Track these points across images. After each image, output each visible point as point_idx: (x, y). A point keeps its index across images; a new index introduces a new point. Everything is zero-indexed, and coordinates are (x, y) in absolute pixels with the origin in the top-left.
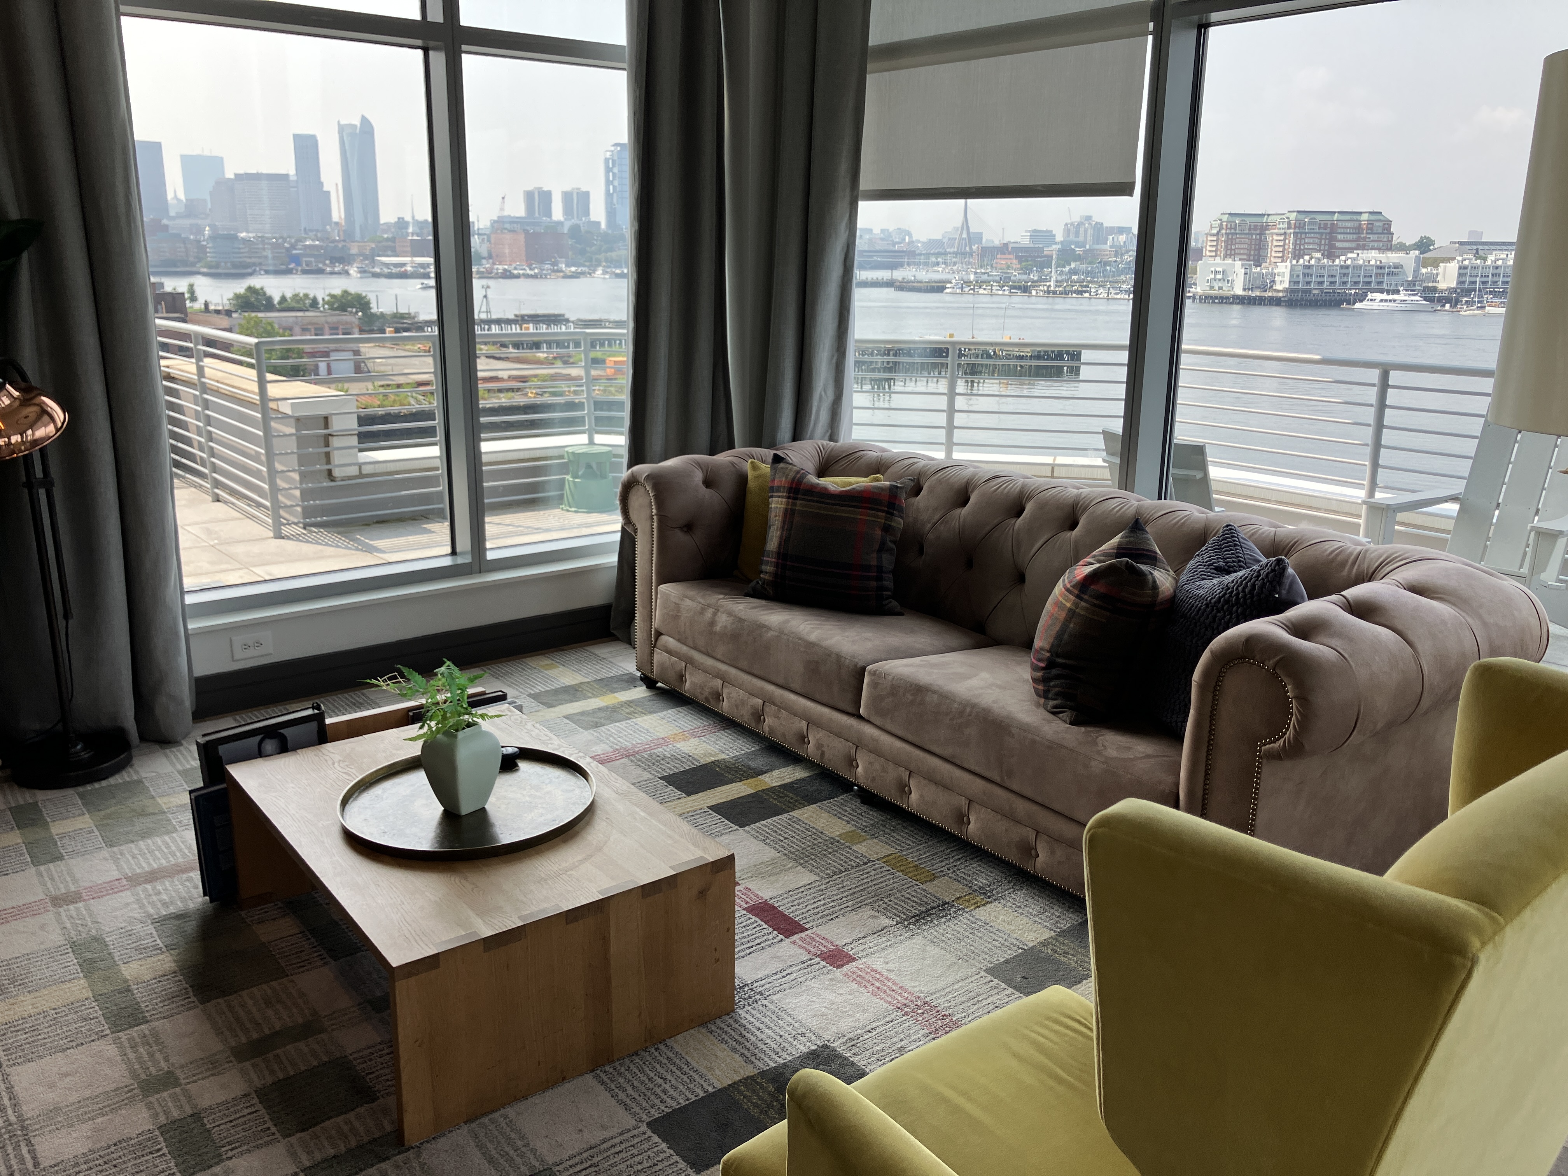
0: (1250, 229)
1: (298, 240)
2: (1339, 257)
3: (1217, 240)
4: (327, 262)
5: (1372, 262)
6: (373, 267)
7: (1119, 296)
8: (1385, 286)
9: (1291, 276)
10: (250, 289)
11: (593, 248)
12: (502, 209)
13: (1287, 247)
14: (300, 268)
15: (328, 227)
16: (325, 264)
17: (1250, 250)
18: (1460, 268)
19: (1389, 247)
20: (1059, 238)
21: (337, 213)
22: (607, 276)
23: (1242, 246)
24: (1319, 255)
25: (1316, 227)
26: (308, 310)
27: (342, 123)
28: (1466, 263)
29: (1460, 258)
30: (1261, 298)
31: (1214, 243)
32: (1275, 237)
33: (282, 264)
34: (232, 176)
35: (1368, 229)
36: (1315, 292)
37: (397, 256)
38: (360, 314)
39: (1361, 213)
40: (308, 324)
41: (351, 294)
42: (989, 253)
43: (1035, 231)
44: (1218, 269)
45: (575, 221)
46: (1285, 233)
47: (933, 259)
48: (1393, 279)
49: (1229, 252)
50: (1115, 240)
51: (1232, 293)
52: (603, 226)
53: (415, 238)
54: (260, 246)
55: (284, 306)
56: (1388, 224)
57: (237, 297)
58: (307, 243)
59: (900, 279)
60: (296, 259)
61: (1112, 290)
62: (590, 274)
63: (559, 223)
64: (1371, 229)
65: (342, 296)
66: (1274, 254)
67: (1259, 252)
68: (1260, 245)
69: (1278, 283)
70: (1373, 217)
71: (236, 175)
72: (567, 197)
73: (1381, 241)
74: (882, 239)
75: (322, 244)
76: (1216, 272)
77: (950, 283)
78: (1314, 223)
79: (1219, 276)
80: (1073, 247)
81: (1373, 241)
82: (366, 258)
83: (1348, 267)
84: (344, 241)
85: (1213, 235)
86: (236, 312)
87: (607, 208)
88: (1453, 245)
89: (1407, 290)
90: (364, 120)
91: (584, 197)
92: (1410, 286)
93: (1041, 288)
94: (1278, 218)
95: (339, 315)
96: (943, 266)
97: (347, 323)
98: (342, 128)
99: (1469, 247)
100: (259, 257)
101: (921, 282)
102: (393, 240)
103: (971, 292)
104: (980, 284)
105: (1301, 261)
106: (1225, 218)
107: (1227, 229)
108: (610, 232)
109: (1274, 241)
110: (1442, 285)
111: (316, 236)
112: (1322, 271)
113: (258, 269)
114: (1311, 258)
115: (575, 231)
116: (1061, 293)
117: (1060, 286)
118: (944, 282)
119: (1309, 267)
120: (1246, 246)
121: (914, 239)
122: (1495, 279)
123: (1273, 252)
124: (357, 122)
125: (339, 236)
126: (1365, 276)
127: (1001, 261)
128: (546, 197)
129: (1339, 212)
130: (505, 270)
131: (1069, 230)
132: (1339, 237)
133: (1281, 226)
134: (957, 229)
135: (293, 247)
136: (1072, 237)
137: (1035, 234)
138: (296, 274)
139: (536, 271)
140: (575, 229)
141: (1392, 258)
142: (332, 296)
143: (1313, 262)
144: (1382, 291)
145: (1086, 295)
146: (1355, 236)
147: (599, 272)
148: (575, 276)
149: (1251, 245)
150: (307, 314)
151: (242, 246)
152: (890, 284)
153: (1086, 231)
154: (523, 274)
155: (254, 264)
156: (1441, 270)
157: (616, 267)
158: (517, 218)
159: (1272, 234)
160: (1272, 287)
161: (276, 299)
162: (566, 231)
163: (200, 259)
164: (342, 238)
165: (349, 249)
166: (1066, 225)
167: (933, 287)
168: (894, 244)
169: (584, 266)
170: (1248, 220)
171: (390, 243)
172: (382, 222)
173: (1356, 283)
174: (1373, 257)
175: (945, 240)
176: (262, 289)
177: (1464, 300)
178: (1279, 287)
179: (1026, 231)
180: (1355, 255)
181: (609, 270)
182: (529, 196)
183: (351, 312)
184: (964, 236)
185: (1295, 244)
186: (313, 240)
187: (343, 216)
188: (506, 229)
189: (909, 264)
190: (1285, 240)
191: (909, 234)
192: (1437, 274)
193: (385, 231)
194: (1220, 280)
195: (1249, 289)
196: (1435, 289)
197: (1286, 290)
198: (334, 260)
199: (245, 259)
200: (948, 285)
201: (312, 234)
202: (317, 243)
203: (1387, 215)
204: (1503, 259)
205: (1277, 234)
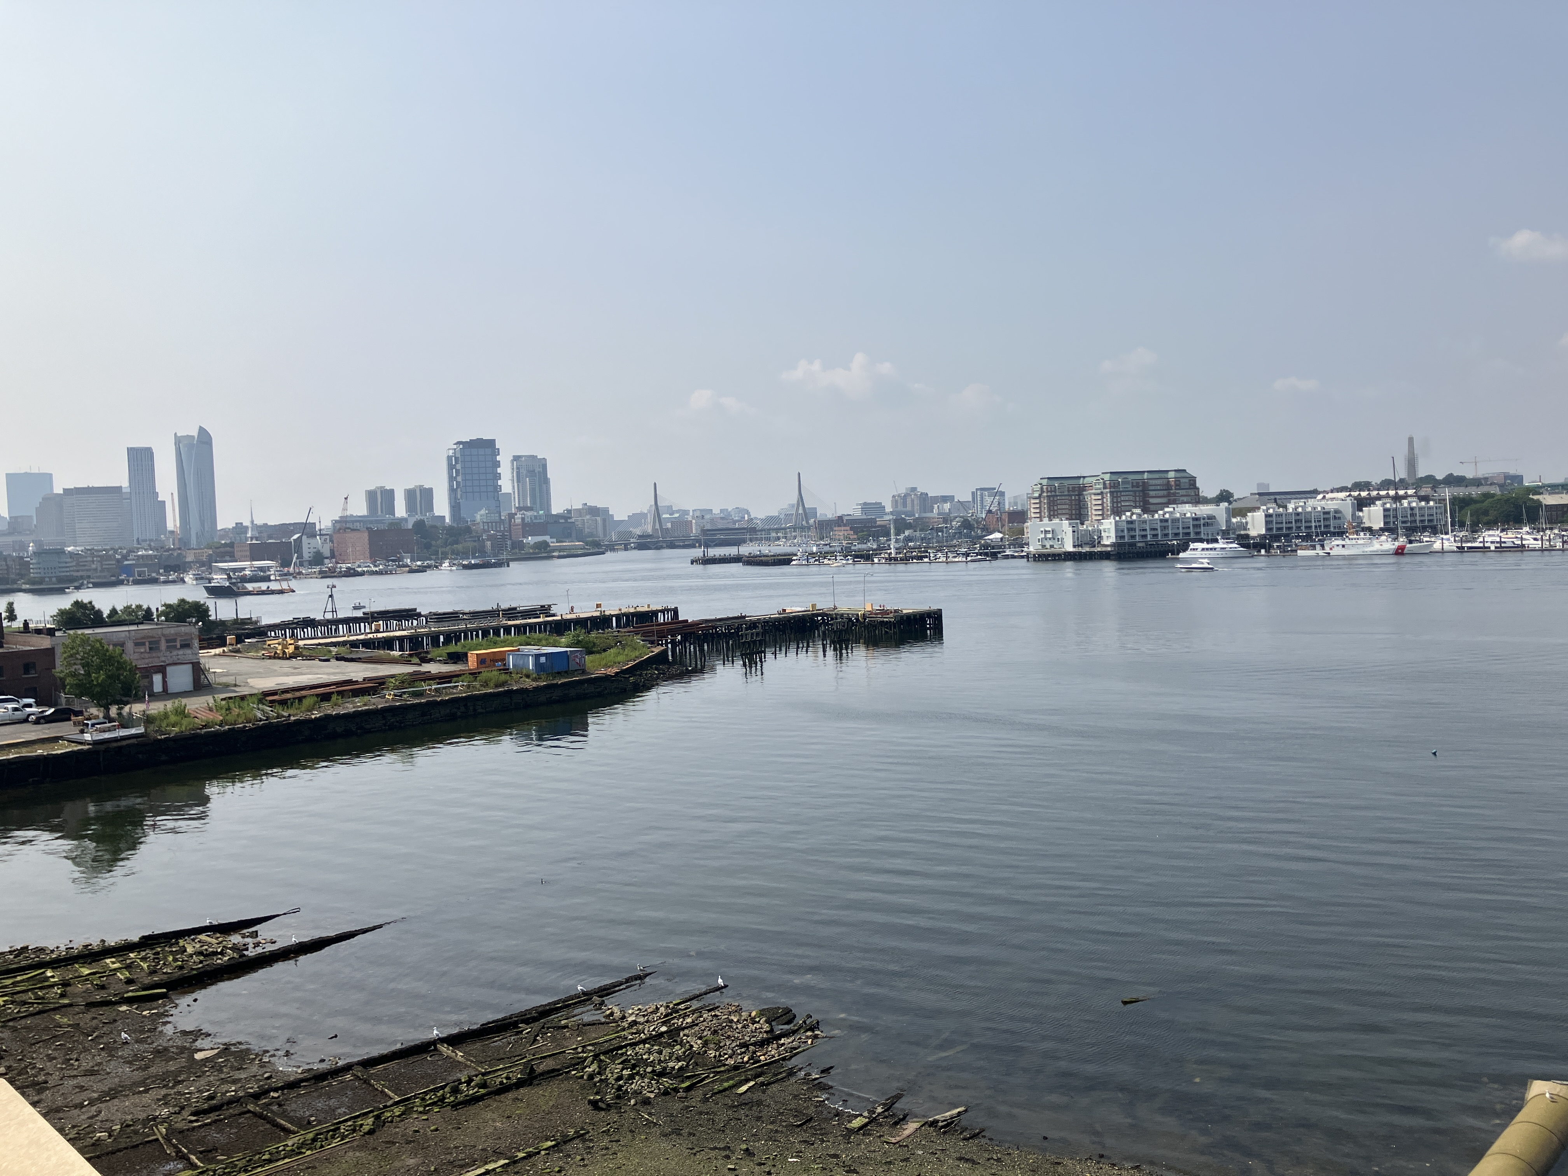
0: (1069, 491)
1: (130, 551)
2: (1157, 512)
3: (1040, 503)
4: (161, 571)
5: (1188, 515)
6: (210, 574)
7: (956, 560)
8: (1202, 536)
9: (1117, 531)
10: (77, 604)
11: (439, 542)
12: (345, 509)
13: (1105, 505)
14: (131, 579)
15: (162, 536)
16: (159, 573)
17: (1071, 510)
18: (1266, 516)
19: (1198, 500)
20: (889, 509)
21: (172, 521)
22: (454, 568)
23: (1064, 507)
24: (1138, 511)
25: (1129, 486)
26: (142, 623)
27: (179, 435)
28: (1271, 511)
29: (1264, 508)
30: (1090, 553)
31: (1038, 506)
32: (1094, 497)
33: (112, 576)
34: (62, 492)
35: (1176, 485)
36: (1139, 545)
37: (236, 561)
38: (200, 623)
39: (1168, 471)
40: (143, 638)
41: (188, 603)
42: (825, 527)
43: (865, 504)
44: (1047, 529)
45: (418, 517)
46: (1102, 492)
47: (774, 535)
48: (1209, 529)
49: (1052, 513)
50: (940, 508)
51: (1063, 550)
52: (447, 520)
53: (254, 542)
54: (90, 559)
55: (114, 619)
56: (1192, 481)
57: (62, 613)
58: (140, 553)
59: (747, 554)
60: (128, 570)
61: (950, 554)
62: (437, 567)
63: (405, 520)
64: (1179, 485)
65: (179, 605)
66: (1094, 512)
67: (1080, 511)
68: (1079, 504)
69: (1105, 538)
70: (1178, 475)
71: (64, 489)
72: (410, 495)
73: (1189, 496)
74: (722, 518)
75: (156, 553)
76: (1046, 532)
77: (796, 555)
78: (1128, 483)
79: (1049, 536)
80: (903, 516)
81: (1182, 496)
82: (203, 564)
83: (1166, 521)
84: (180, 549)
85: (1036, 498)
86: (60, 630)
87: (450, 503)
88: (1253, 496)
89: (1224, 539)
90: (202, 431)
91: (427, 494)
92: (1225, 534)
93: (883, 556)
94: (1093, 480)
95: (178, 626)
96: (784, 540)
97: (186, 634)
98: (178, 440)
99: (1267, 497)
100: (87, 570)
101: (767, 556)
102: (231, 545)
103: (817, 563)
104: (825, 555)
105: (1124, 517)
106: (1045, 482)
107: (1048, 492)
108: (455, 525)
109: (1092, 501)
110: (1253, 533)
111: (150, 545)
112: (1144, 525)
113: (85, 582)
114: (1132, 514)
115: (420, 525)
116: (901, 560)
117: (900, 553)
118: (789, 555)
119: (1132, 522)
120: (1067, 507)
121: (752, 517)
122: (1299, 524)
123: (1093, 511)
124: (195, 433)
125: (173, 545)
126: (1183, 528)
127: (840, 533)
128: (388, 495)
129: (1148, 472)
130: (348, 568)
131: (896, 501)
132: (1152, 493)
133: (1098, 486)
134: (793, 506)
135: (125, 557)
136: (900, 508)
137: (866, 507)
138: (128, 585)
139: (381, 567)
140: (419, 525)
141: (1204, 510)
142: (167, 606)
143: (1134, 517)
144: (1201, 541)
145: (926, 560)
146: (1165, 492)
147: (446, 564)
148: (422, 570)
149: (1071, 505)
150: (141, 627)
151: (69, 560)
152: (737, 559)
153: (913, 501)
154: (368, 571)
155: (82, 577)
156: (1249, 519)
157: (463, 559)
158: (360, 517)
159: (1091, 494)
160: (1099, 542)
161: (106, 613)
162: (410, 527)
163: (22, 576)
164: (177, 546)
165: (185, 557)
166: (894, 496)
167: (780, 560)
168: (735, 522)
169: (430, 559)
170: (1066, 483)
171: (228, 549)
172: (219, 528)
173: (1177, 534)
174: (1188, 510)
175: (782, 516)
176: (90, 603)
177: (1275, 544)
178: (1106, 542)
179: (857, 505)
180: (1172, 510)
181: (455, 562)
182: (371, 496)
183: (190, 623)
184: (801, 511)
185: (1112, 502)
186: (146, 550)
187: (178, 525)
188: (349, 528)
189: (751, 540)
190: (1102, 499)
191: (748, 513)
192: (1247, 523)
193: (222, 537)
194: (1050, 539)
195: (1078, 546)
196: (1247, 536)
197: (1113, 545)
198: (168, 569)
199: (72, 573)
200: (795, 558)
201: (145, 545)
202: (151, 552)
203: (1191, 471)
204: (1302, 506)
205: (1095, 494)
